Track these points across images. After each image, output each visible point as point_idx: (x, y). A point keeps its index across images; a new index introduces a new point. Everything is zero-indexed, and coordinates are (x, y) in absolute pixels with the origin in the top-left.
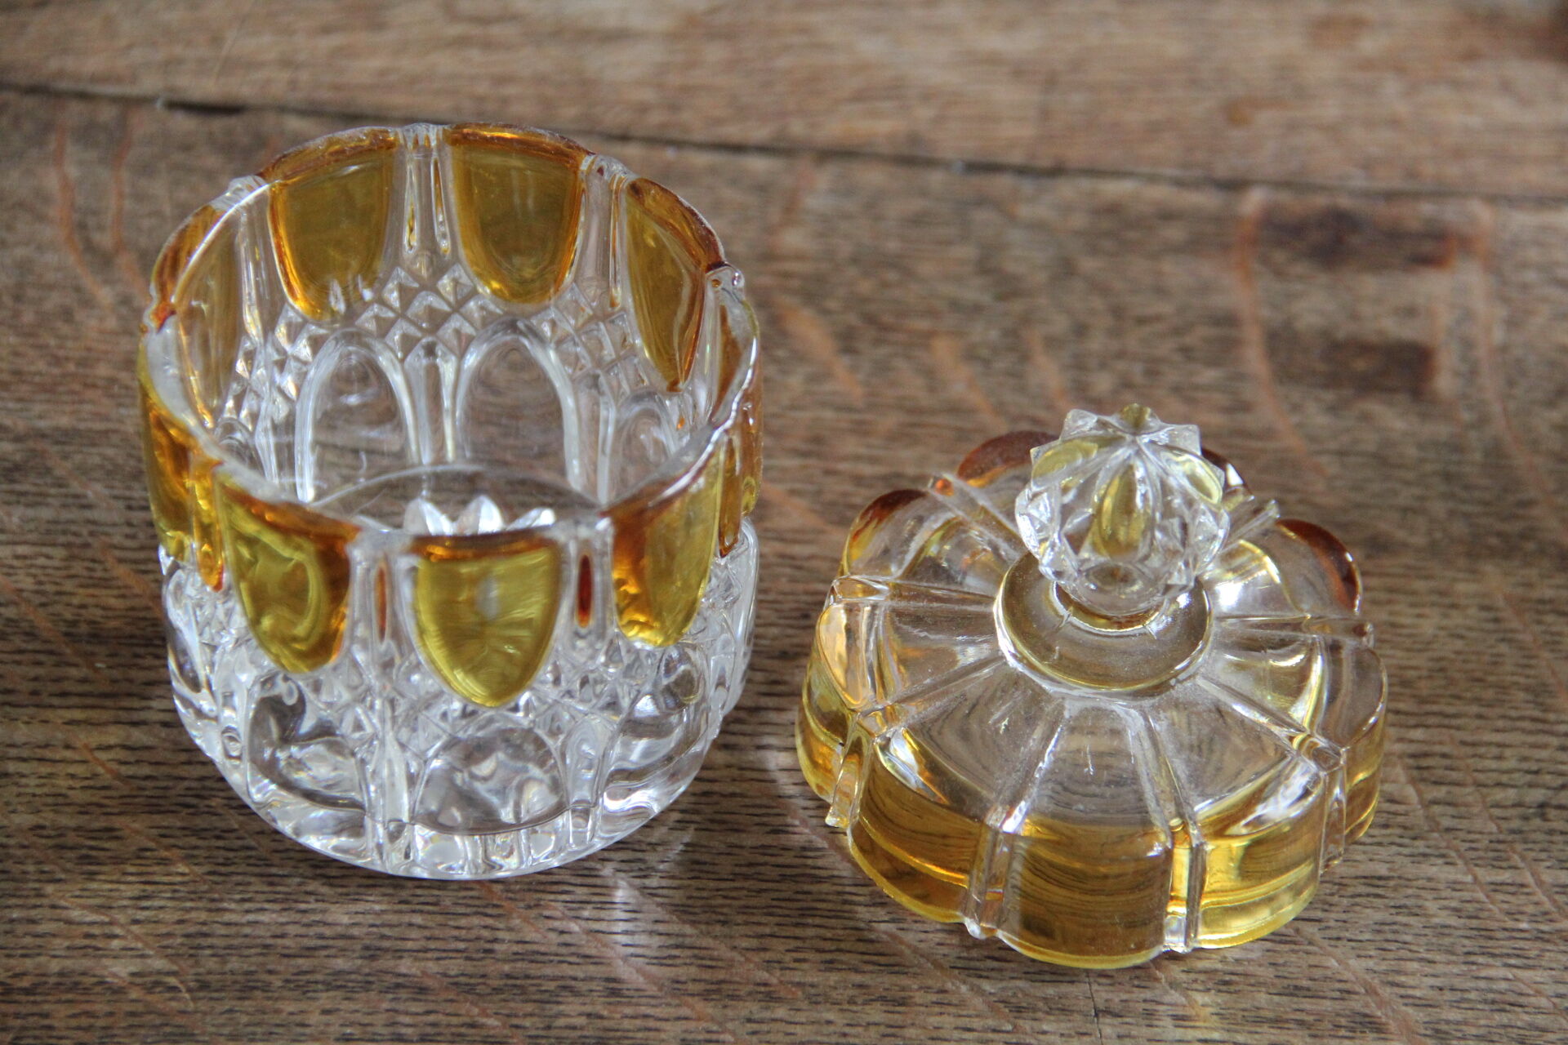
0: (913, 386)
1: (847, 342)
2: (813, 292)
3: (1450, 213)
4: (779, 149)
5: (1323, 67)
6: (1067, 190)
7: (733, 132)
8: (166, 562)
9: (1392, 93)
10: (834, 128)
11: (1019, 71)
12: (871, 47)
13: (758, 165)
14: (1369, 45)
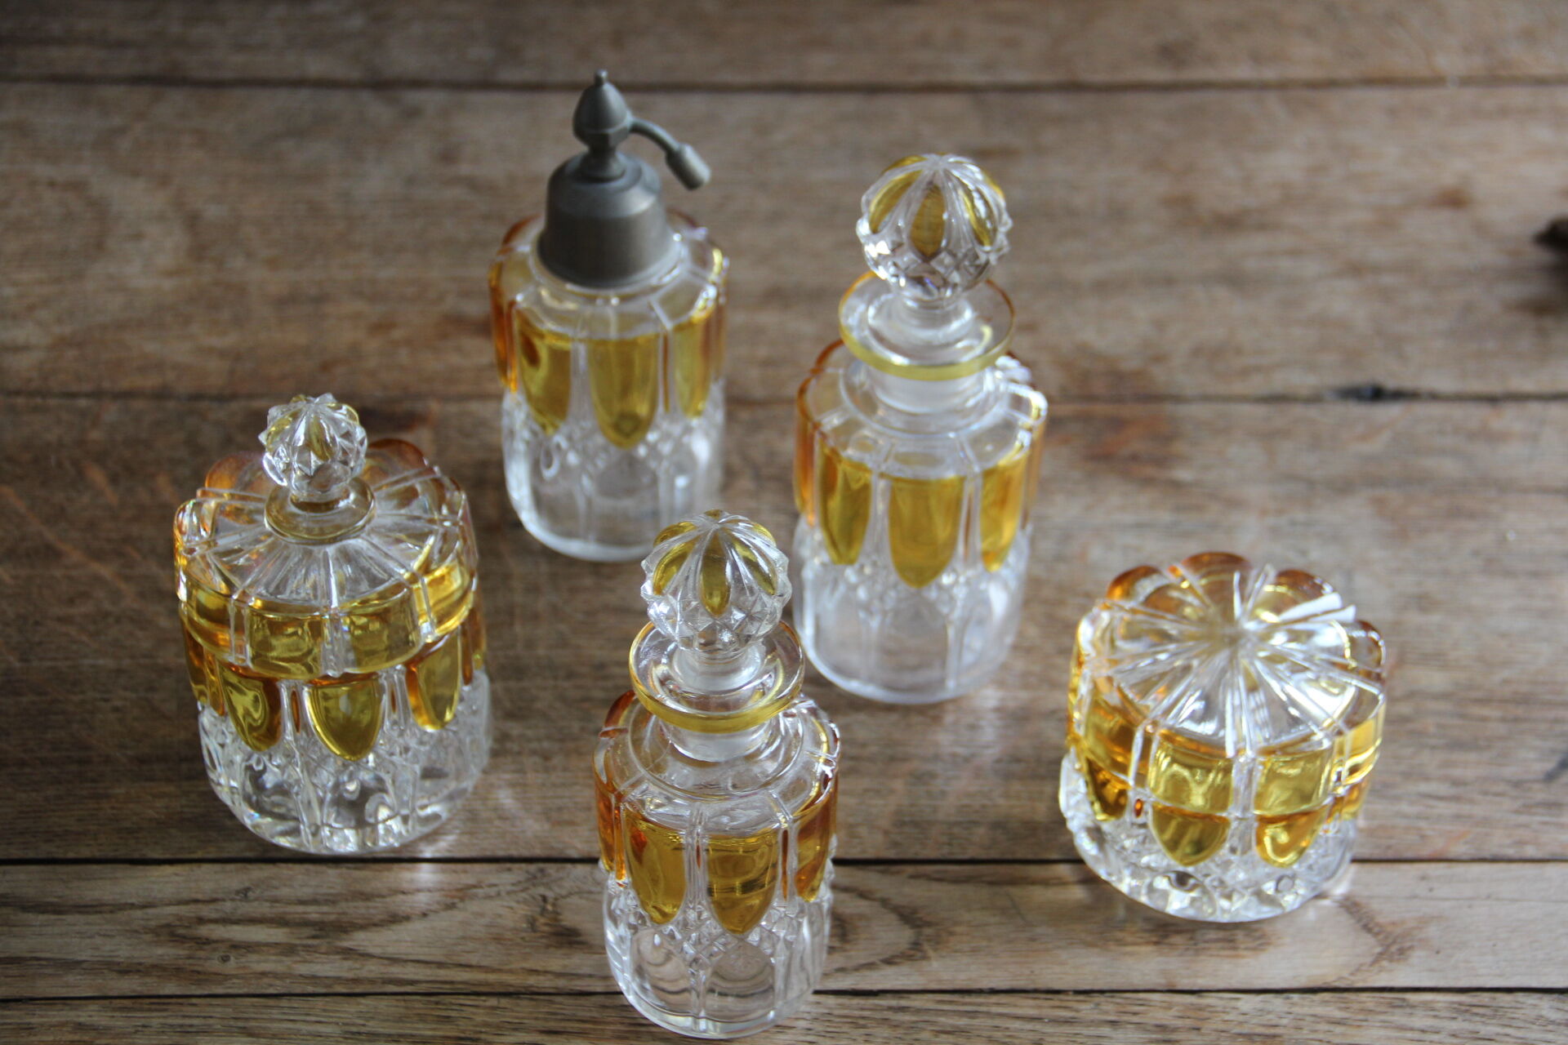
0: (143, 496)
1: (114, 480)
2: (100, 458)
3: (419, 407)
4: (97, 394)
5: (373, 345)
6: (235, 406)
7: (74, 388)
8: (200, 708)
9: (404, 356)
10: (125, 384)
11: (222, 354)
12: (151, 347)
13: (83, 403)
14: (397, 334)
